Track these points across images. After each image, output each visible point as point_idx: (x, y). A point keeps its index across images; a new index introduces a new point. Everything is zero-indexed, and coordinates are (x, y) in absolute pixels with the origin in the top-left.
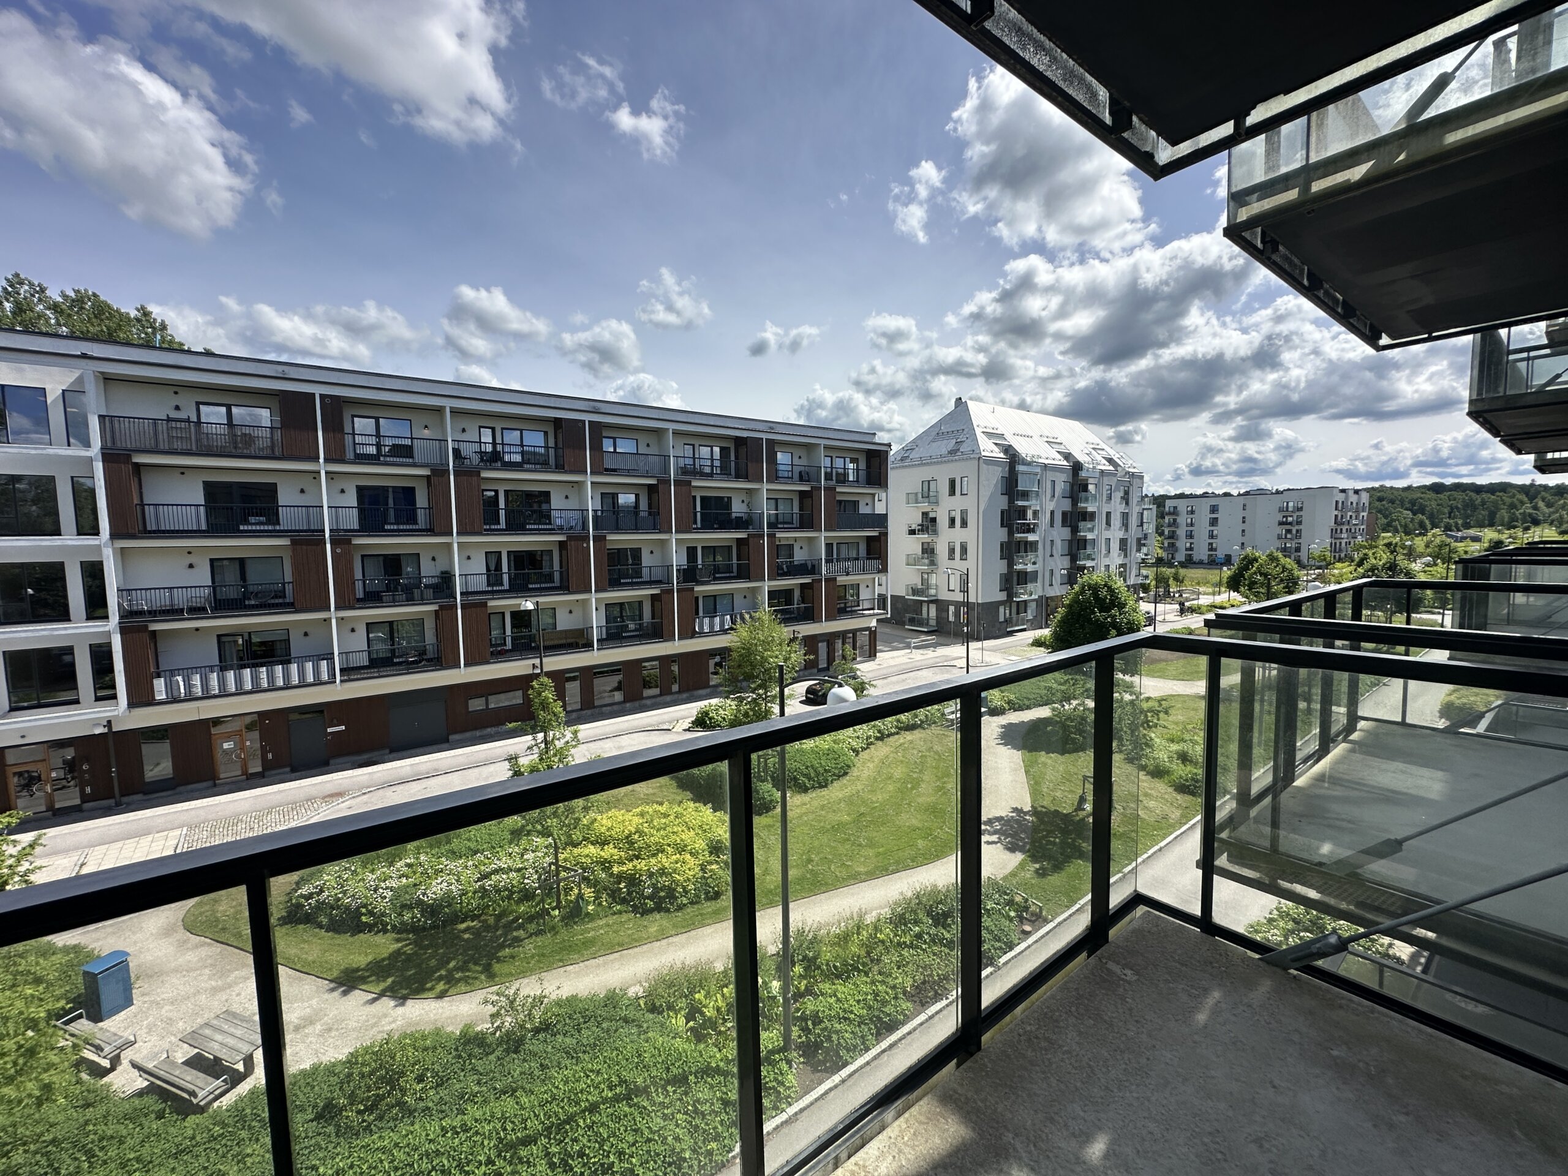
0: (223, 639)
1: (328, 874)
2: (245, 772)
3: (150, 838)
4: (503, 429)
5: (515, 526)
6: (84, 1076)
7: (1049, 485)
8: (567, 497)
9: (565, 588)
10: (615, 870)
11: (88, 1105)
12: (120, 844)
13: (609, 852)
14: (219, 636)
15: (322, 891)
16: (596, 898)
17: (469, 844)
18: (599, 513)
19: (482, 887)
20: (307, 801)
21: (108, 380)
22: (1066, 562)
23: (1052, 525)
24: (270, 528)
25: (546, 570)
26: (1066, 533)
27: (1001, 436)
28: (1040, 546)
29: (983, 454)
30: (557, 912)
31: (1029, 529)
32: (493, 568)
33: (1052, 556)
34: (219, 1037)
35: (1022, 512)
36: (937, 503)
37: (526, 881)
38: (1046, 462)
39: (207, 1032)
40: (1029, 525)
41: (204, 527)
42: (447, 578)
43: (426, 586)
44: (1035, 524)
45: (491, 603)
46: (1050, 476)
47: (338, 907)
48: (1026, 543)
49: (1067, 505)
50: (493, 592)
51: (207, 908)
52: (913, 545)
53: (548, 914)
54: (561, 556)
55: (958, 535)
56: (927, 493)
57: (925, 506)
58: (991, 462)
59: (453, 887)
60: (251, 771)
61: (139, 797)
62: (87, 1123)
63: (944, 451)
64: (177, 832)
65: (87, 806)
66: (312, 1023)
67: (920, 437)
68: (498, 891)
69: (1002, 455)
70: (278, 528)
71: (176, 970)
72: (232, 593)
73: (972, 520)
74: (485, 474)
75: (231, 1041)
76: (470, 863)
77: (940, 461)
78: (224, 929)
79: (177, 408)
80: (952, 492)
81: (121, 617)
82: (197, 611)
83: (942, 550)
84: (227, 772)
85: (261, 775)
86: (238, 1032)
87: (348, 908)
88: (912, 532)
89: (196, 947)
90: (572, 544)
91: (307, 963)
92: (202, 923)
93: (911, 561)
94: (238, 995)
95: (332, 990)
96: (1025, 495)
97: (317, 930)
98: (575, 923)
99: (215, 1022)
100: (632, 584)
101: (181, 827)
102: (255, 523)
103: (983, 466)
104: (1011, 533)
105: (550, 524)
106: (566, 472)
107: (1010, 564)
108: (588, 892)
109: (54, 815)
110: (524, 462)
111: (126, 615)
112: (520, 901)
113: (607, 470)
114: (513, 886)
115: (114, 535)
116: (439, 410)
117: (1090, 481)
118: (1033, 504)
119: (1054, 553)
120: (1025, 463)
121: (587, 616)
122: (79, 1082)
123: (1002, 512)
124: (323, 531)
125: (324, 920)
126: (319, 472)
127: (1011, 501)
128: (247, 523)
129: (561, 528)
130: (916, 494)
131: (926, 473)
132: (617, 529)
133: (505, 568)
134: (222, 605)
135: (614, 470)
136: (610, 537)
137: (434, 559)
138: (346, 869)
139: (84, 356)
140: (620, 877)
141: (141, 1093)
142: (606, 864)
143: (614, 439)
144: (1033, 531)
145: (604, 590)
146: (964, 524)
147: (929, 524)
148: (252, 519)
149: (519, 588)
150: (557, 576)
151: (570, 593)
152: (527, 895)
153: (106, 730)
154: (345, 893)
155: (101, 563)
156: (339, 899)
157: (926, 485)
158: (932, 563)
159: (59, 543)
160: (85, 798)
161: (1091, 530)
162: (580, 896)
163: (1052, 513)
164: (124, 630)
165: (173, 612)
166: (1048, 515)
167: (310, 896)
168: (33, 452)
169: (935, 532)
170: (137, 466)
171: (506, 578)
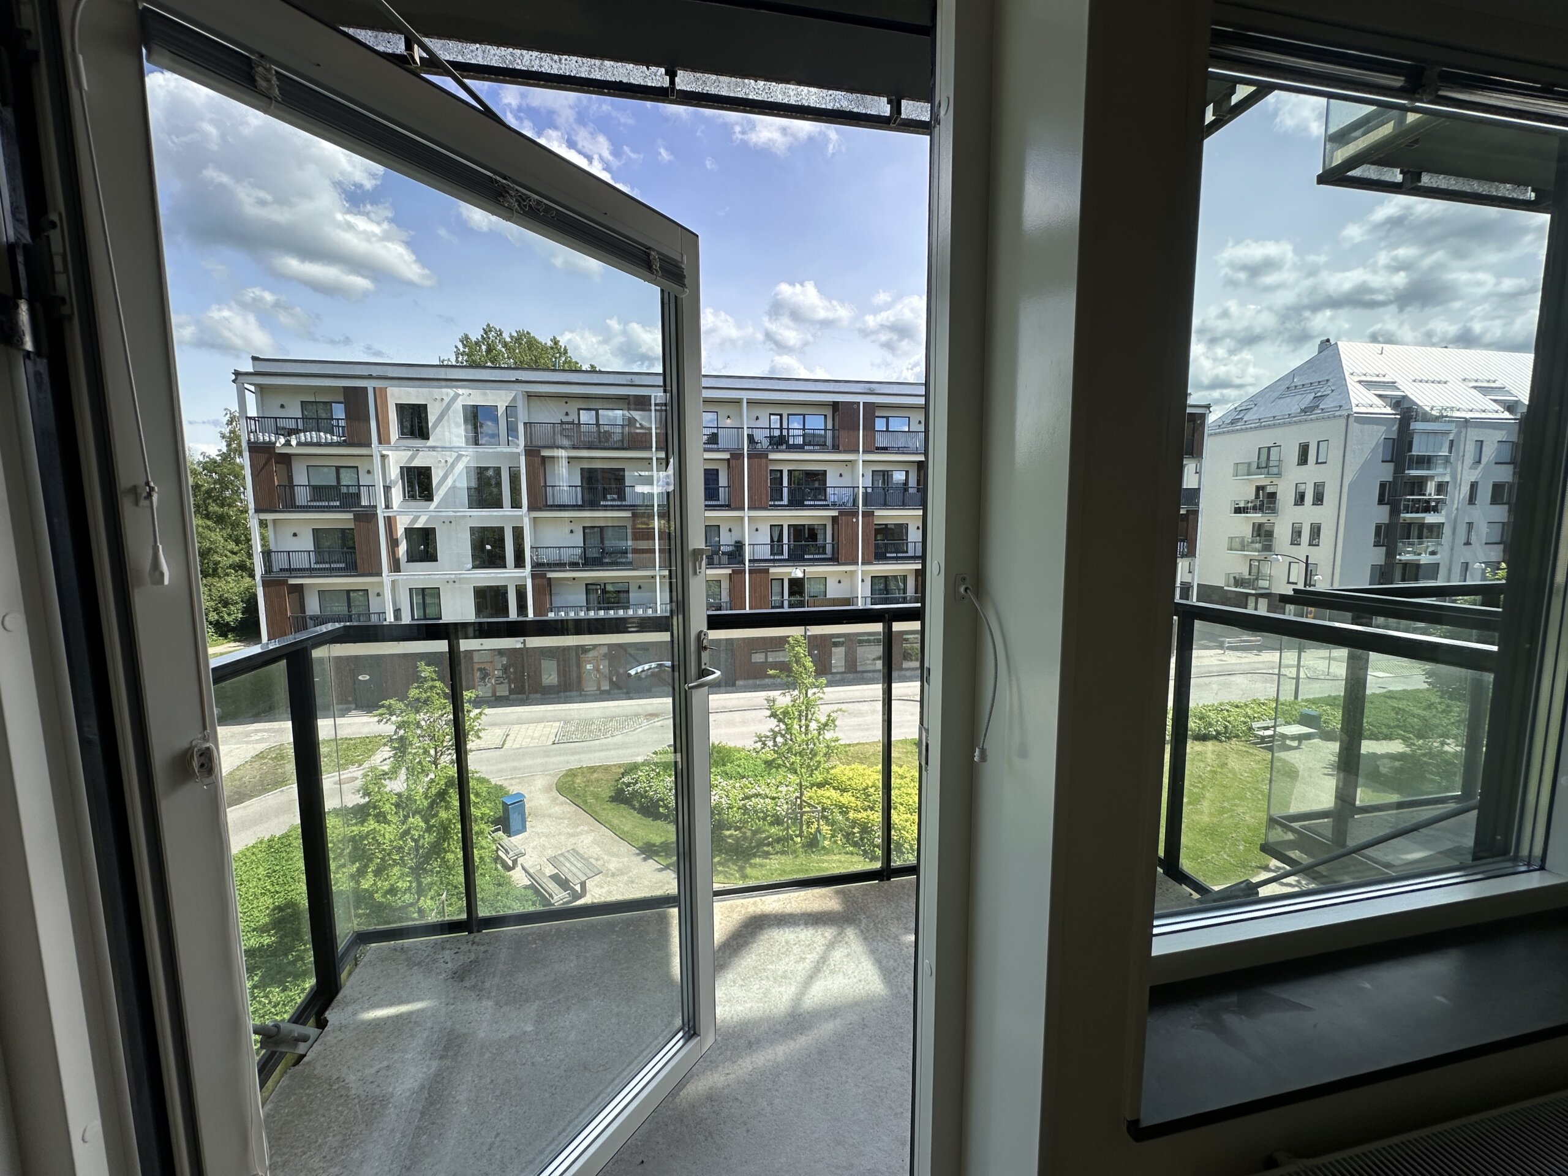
0: (589, 588)
1: (641, 771)
2: (599, 689)
3: (543, 725)
4: (789, 415)
5: (796, 502)
6: (499, 866)
7: (1470, 449)
8: (841, 475)
9: (835, 560)
10: (851, 815)
11: (499, 885)
12: (527, 725)
13: (846, 799)
14: (587, 585)
15: (636, 783)
16: (833, 836)
17: (739, 769)
18: (869, 490)
19: (744, 805)
20: (636, 716)
21: (530, 396)
23: (1472, 500)
24: (619, 503)
25: (820, 542)
26: (1499, 512)
27: (1392, 385)
28: (1447, 531)
29: (1355, 409)
30: (799, 839)
31: (1427, 508)
32: (776, 539)
34: (568, 864)
35: (1419, 485)
36: (1279, 475)
37: (778, 808)
38: (1468, 415)
39: (562, 859)
40: (1428, 502)
41: (580, 503)
42: (739, 546)
43: (723, 553)
44: (1438, 501)
45: (772, 570)
46: (1473, 434)
47: (646, 797)
48: (1422, 526)
49: (1507, 475)
50: (774, 561)
51: (570, 779)
52: (1243, 526)
53: (792, 839)
54: (833, 530)
55: (1308, 514)
56: (1265, 462)
57: (1261, 479)
58: (1366, 420)
59: (723, 800)
60: (603, 688)
61: (539, 696)
62: (498, 894)
63: (1295, 409)
64: (557, 724)
65: (512, 697)
66: (622, 874)
67: (1261, 394)
68: (756, 812)
69: (1389, 410)
70: (624, 503)
71: (550, 816)
72: (593, 553)
73: (1330, 496)
74: (772, 456)
75: (573, 868)
76: (737, 785)
77: (1289, 421)
78: (578, 796)
79: (567, 414)
80: (1303, 460)
81: (532, 567)
82: (574, 565)
83: (1282, 532)
84: (590, 687)
85: (608, 692)
86: (579, 865)
87: (651, 799)
88: (1238, 511)
89: (562, 804)
90: (843, 520)
91: (623, 832)
92: (566, 789)
93: (1237, 543)
94: (582, 842)
95: (638, 855)
96: (1425, 461)
97: (632, 811)
98: (813, 852)
99: (566, 854)
100: (897, 558)
101: (560, 721)
102: (611, 499)
103: (1354, 426)
104: (1395, 512)
105: (826, 500)
106: (840, 452)
107: (1391, 554)
108: (826, 829)
109: (496, 699)
110: (805, 444)
111: (536, 565)
112: (772, 824)
113: (878, 448)
114: (767, 811)
115: (531, 508)
116: (738, 402)
118: (1439, 473)
119: (1473, 538)
120: (1426, 417)
121: (854, 588)
122: (496, 869)
123: (1383, 486)
124: (653, 506)
125: (637, 805)
126: (651, 459)
127: (1399, 470)
128: (605, 499)
129: (834, 504)
130: (1249, 464)
131: (1266, 438)
132: (885, 505)
133: (785, 540)
134: (589, 562)
135: (886, 448)
136: (877, 513)
137: (730, 530)
138: (653, 770)
139: (517, 381)
140: (854, 823)
141: (526, 887)
142: (844, 809)
143: (887, 418)
144: (1435, 510)
145: (870, 563)
146: (1319, 499)
147: (1266, 500)
148: (609, 497)
149: (796, 557)
150: (829, 548)
151: (839, 564)
152: (777, 821)
153: (522, 646)
154: (650, 787)
155: (522, 528)
156: (646, 791)
157: (1264, 452)
158: (1268, 548)
159: (501, 513)
160: (511, 692)
162: (818, 830)
163: (1474, 486)
164: (533, 576)
165: (559, 565)
166: (1465, 489)
167: (628, 785)
168: (490, 451)
169: (1274, 511)
170: (544, 458)
171: (786, 548)
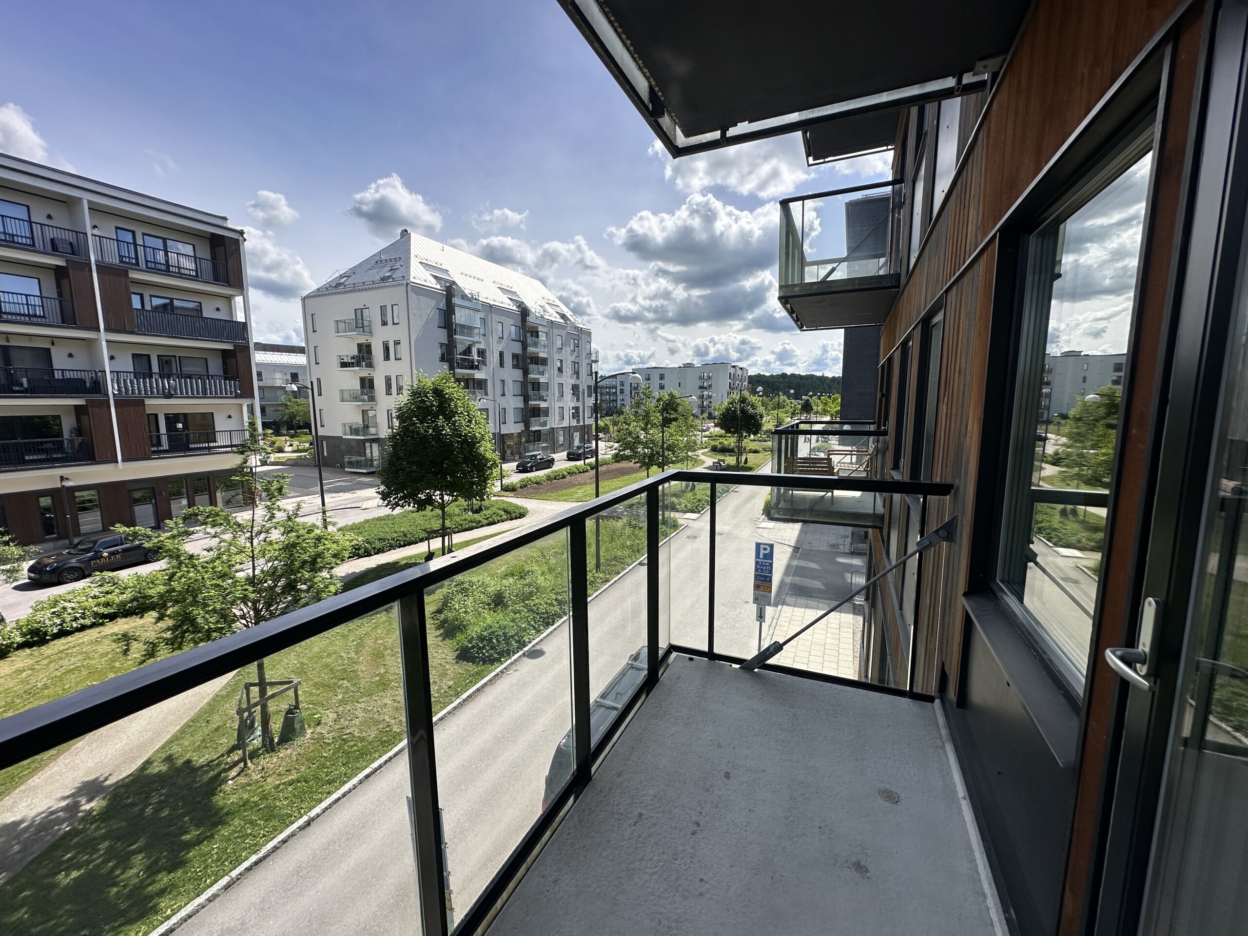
7: (496, 326)
22: (519, 403)
23: (502, 365)
26: (518, 374)
27: (445, 271)
28: (489, 385)
29: (412, 280)
31: (474, 367)
33: (504, 395)
36: (371, 333)
38: (492, 303)
40: (473, 362)
44: (480, 362)
46: (497, 317)
48: (474, 380)
49: (517, 348)
52: (351, 380)
55: (393, 368)
56: (360, 323)
57: (359, 336)
58: (421, 291)
63: (377, 278)
69: (439, 287)
77: (373, 287)
80: (384, 321)
83: (380, 385)
88: (344, 365)
93: (347, 396)
96: (466, 330)
103: (413, 294)
104: (452, 368)
117: (540, 329)
118: (479, 342)
119: (506, 393)
120: (464, 297)
123: (440, 345)
127: (450, 335)
130: (351, 322)
131: (359, 301)
144: (477, 368)
147: (364, 355)
157: (359, 312)
158: (372, 399)
161: (542, 373)
163: (501, 354)
166: (497, 356)
169: (370, 365)
